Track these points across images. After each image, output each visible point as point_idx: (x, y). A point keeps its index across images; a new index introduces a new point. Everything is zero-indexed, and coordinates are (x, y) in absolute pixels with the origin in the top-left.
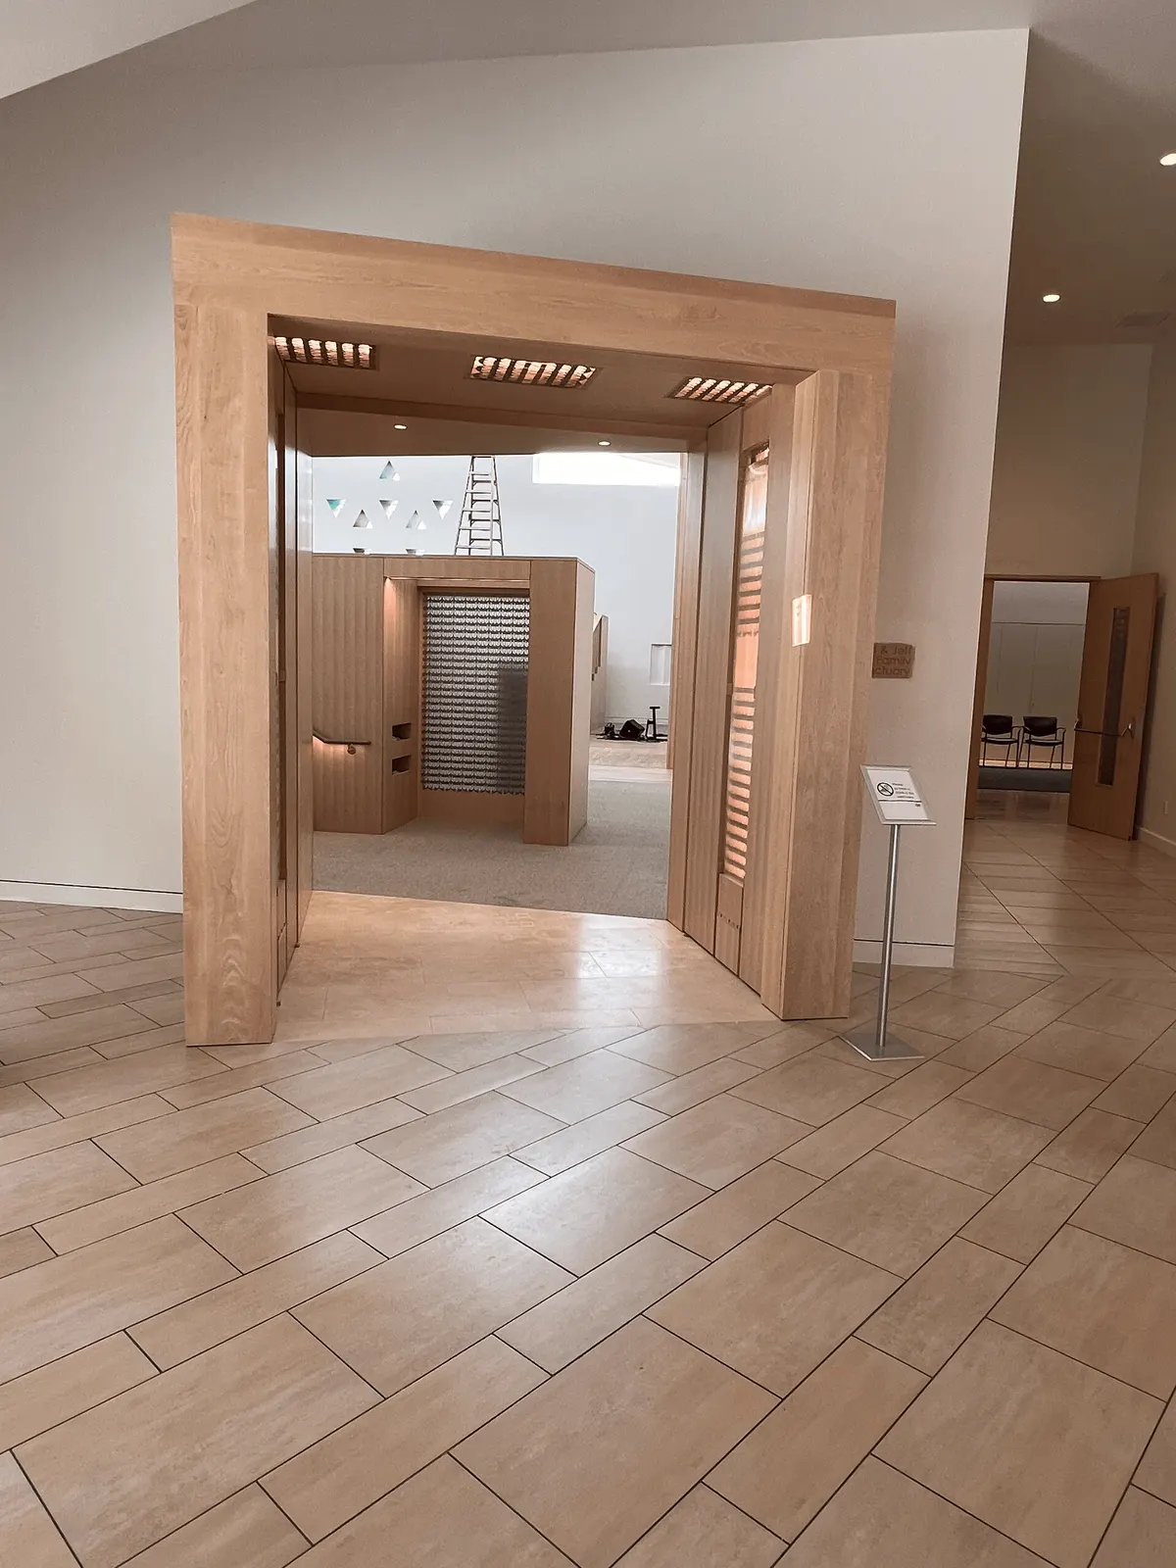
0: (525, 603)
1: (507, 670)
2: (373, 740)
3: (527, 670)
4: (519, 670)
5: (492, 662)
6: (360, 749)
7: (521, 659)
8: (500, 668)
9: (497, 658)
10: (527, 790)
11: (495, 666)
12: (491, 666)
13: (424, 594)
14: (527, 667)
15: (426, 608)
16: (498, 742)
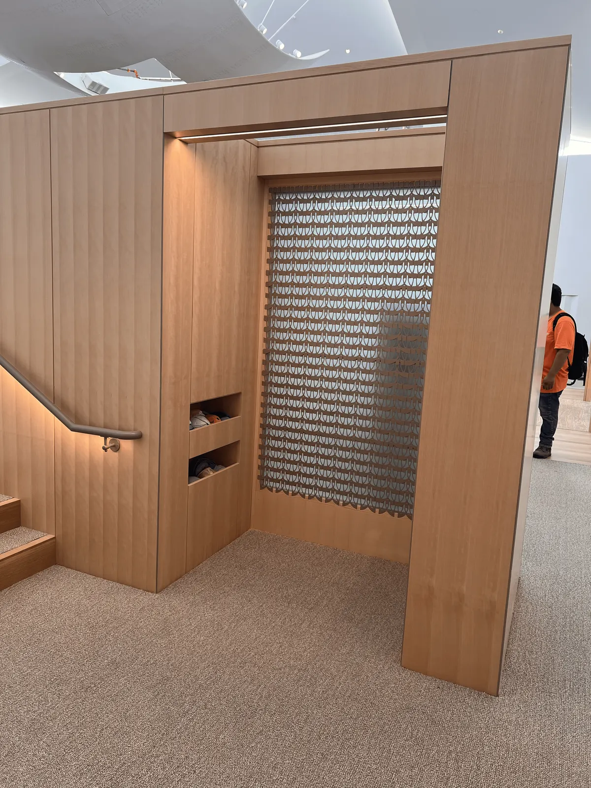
0: (432, 196)
1: (395, 313)
2: (146, 431)
3: (428, 314)
4: (416, 313)
5: (371, 300)
6: (127, 446)
7: (419, 295)
8: (382, 310)
9: (378, 293)
10: (417, 512)
11: (376, 306)
12: (368, 305)
13: (270, 190)
14: (427, 307)
15: (273, 214)
16: (373, 429)
